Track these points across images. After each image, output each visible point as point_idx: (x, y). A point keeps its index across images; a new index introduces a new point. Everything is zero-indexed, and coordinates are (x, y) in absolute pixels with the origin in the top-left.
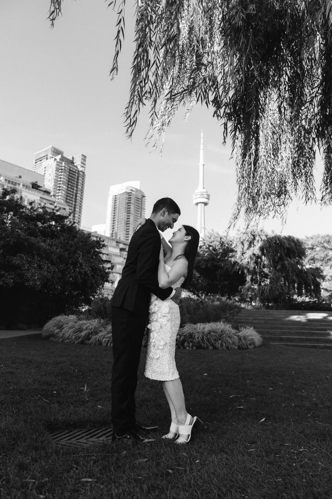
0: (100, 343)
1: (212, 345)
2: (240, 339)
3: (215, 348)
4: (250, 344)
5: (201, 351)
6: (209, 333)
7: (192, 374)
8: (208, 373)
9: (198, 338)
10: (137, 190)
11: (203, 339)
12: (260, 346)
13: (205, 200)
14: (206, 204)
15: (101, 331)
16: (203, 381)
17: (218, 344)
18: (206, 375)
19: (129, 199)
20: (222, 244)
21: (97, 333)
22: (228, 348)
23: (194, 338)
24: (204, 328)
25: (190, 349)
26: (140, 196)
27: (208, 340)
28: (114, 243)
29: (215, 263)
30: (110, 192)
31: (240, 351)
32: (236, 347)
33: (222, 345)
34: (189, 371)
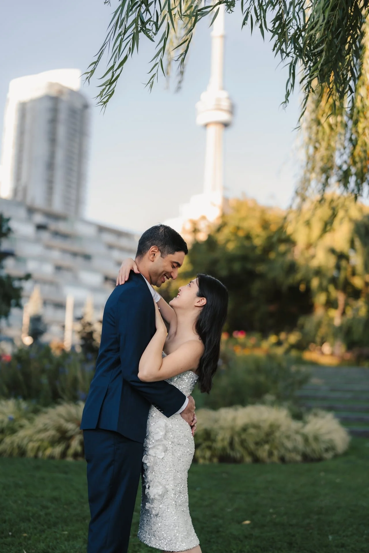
0: (22, 452)
1: (252, 454)
2: (306, 439)
3: (256, 460)
4: (327, 450)
5: (229, 467)
6: (245, 429)
7: (221, 521)
8: (252, 520)
9: (223, 440)
10: (72, 92)
11: (231, 444)
12: (346, 454)
13: (225, 117)
14: (226, 125)
15: (22, 427)
16: (246, 537)
17: (263, 452)
18: (249, 525)
19: (54, 111)
20: (265, 225)
21: (13, 431)
22: (282, 459)
23: (214, 441)
24: (234, 419)
25: (207, 462)
26: (78, 105)
27: (243, 442)
28: (22, 213)
29: (249, 266)
30: (10, 95)
31: (307, 466)
32: (299, 458)
33: (271, 454)
34: (215, 516)
